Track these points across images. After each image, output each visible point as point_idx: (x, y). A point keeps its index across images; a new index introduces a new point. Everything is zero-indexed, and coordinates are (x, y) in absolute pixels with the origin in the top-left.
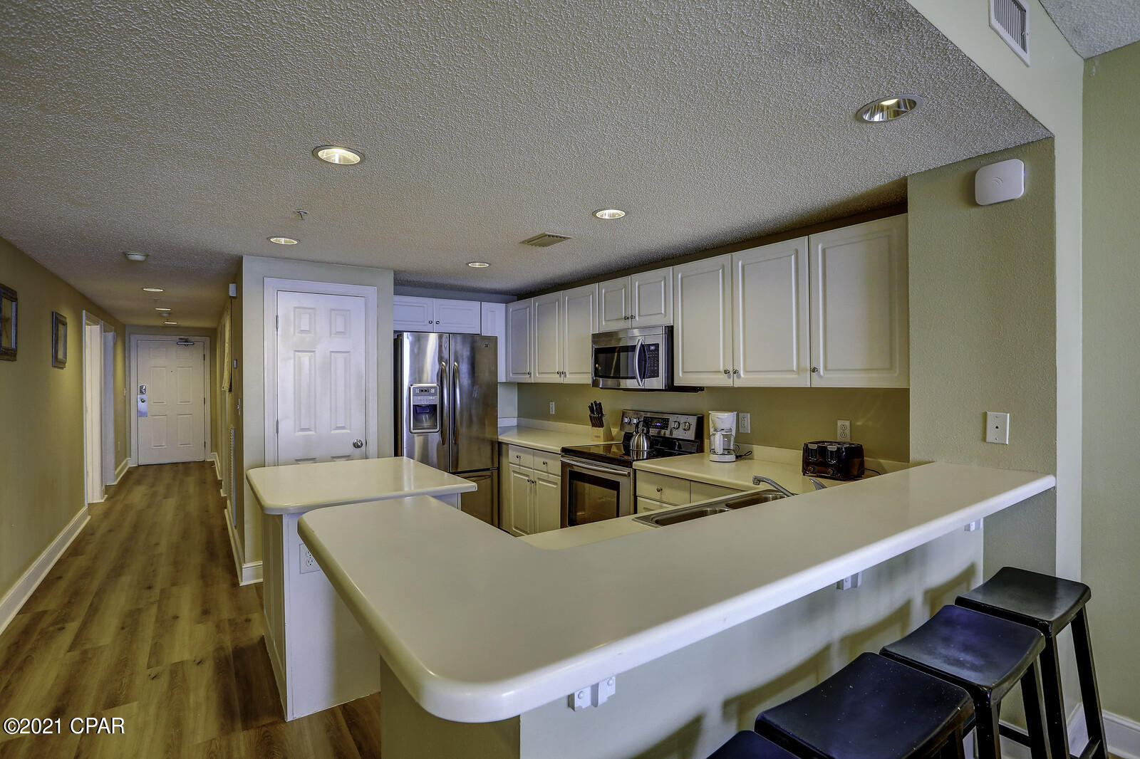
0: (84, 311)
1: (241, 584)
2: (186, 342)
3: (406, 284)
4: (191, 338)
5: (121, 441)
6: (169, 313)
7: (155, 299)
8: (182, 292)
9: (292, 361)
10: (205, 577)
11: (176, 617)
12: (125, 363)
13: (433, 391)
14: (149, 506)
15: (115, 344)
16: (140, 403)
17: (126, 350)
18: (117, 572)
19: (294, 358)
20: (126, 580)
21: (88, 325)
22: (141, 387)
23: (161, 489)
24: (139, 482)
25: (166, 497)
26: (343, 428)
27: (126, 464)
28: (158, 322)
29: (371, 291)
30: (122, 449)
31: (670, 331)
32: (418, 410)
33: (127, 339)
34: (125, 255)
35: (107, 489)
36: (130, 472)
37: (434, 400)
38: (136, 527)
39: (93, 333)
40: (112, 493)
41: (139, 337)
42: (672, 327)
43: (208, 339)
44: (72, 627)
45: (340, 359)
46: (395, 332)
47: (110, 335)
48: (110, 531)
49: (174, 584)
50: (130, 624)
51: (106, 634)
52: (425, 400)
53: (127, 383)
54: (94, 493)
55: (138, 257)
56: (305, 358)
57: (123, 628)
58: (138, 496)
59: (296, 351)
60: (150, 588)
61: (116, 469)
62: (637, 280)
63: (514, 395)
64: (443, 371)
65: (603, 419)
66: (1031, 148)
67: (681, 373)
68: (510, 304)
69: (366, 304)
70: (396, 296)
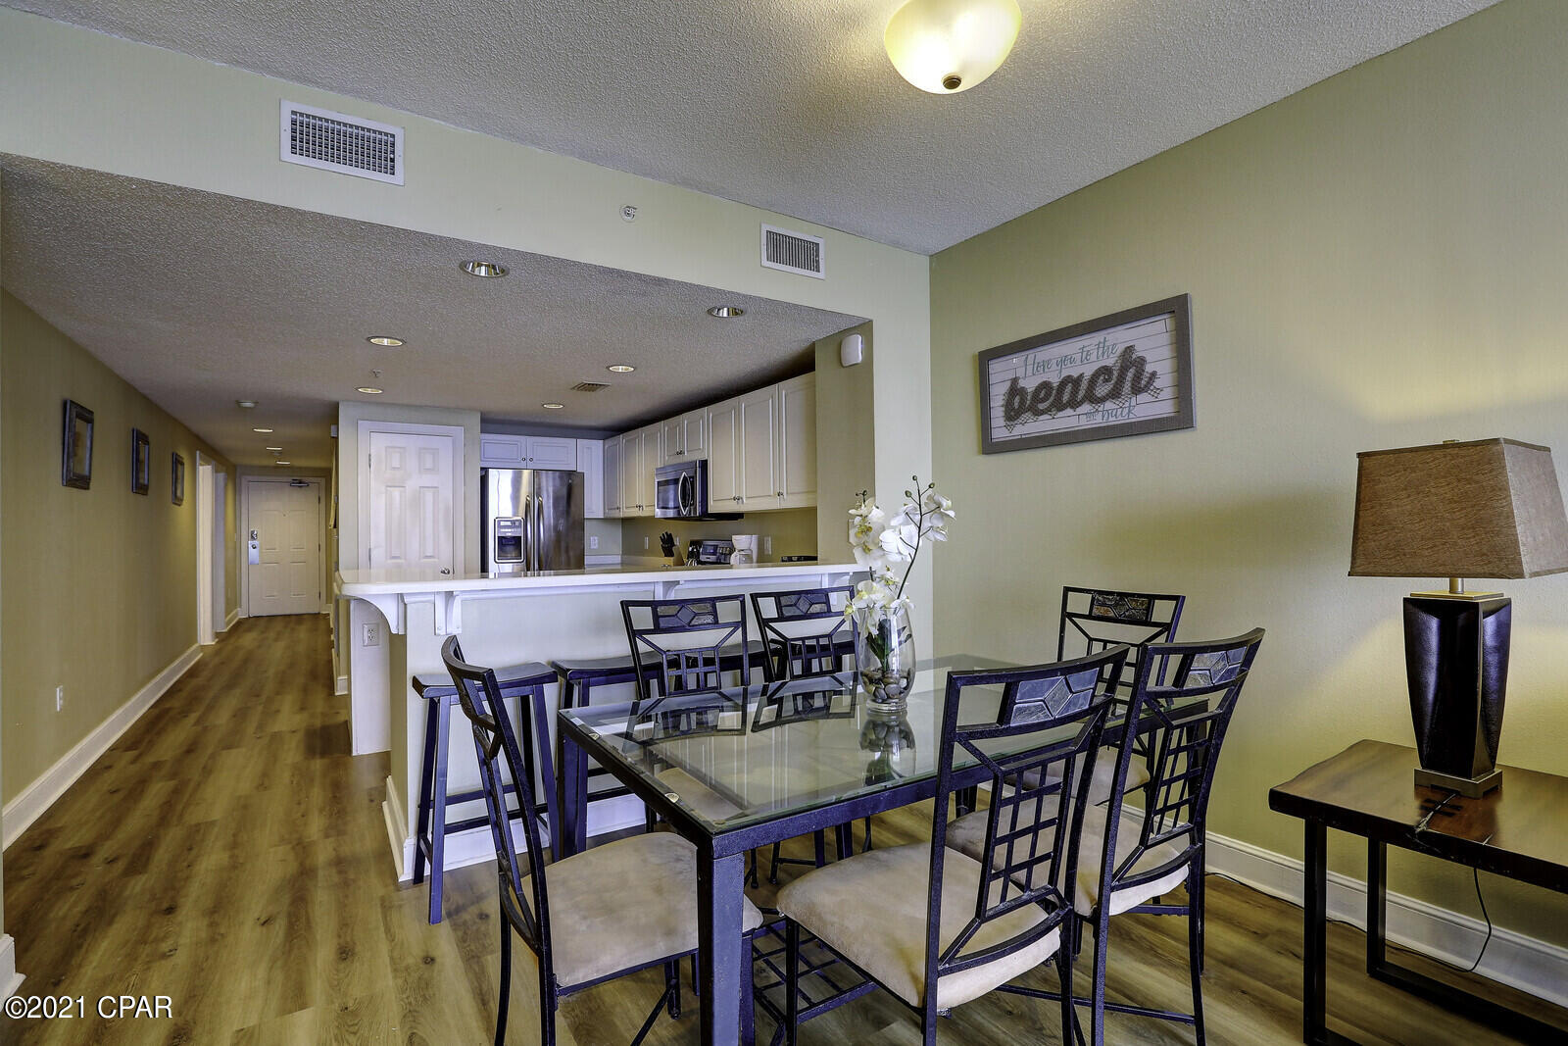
0: (198, 452)
1: (337, 694)
2: (299, 483)
3: (492, 423)
4: (304, 479)
5: (231, 589)
6: (280, 452)
7: (266, 438)
8: (290, 431)
9: (384, 495)
10: (305, 690)
11: (278, 711)
12: (235, 504)
13: (517, 524)
14: (259, 647)
15: (226, 485)
16: (251, 549)
17: (237, 491)
18: (230, 686)
19: (386, 493)
20: (237, 692)
21: (201, 465)
22: (253, 532)
23: (272, 635)
24: (249, 630)
25: (276, 640)
26: (430, 557)
27: (237, 614)
28: (271, 462)
29: (459, 432)
30: (232, 601)
31: (704, 464)
32: (503, 542)
33: (238, 480)
34: (238, 402)
35: (217, 635)
36: (240, 623)
37: (519, 532)
38: (246, 661)
39: (205, 473)
40: (221, 638)
41: (250, 478)
42: (706, 461)
43: (323, 480)
44: (194, 717)
45: (429, 496)
46: (482, 469)
47: (221, 475)
48: (223, 663)
49: (278, 693)
50: (240, 715)
51: (222, 718)
52: (509, 533)
53: (237, 528)
54: (206, 637)
55: (248, 404)
56: (396, 493)
57: (234, 716)
58: (248, 640)
59: (388, 486)
60: (258, 696)
61: (226, 616)
62: (685, 419)
63: (617, 533)
64: (527, 506)
65: (674, 549)
66: (865, 328)
67: (711, 503)
68: (606, 441)
69: (454, 443)
70: (483, 435)
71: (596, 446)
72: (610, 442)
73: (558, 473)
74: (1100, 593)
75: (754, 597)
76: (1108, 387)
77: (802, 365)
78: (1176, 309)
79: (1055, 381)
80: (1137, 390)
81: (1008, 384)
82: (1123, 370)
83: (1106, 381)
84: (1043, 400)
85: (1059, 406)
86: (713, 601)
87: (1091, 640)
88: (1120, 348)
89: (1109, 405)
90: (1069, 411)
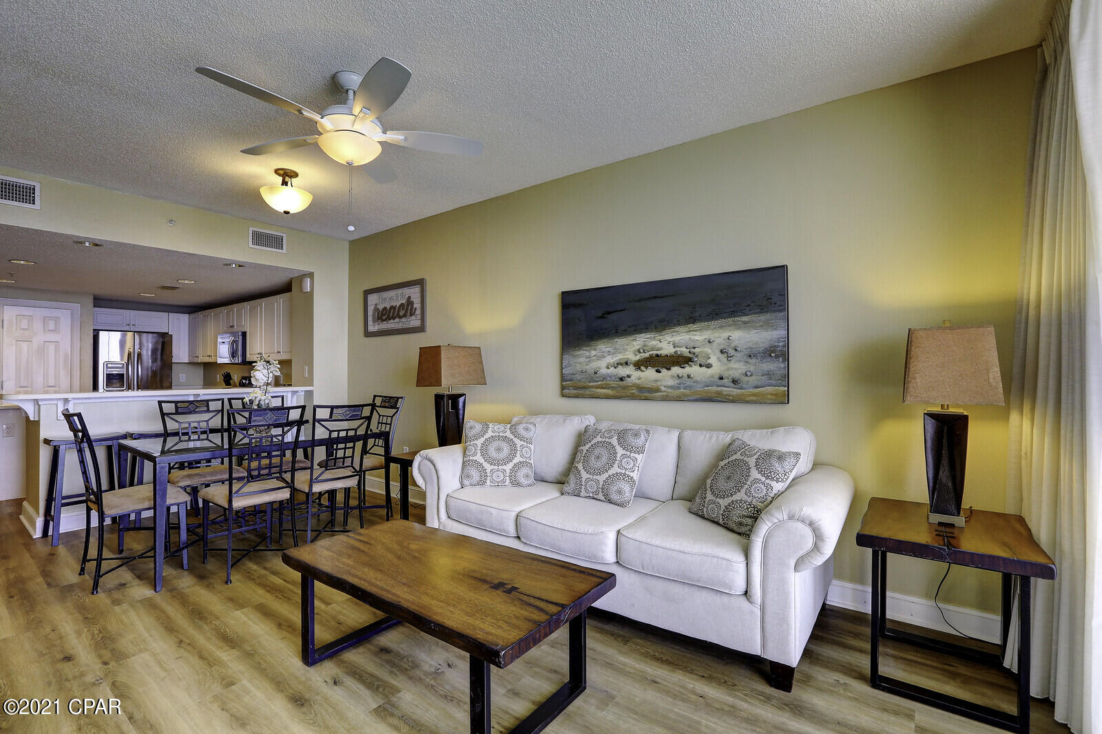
3: (102, 301)
9: (15, 346)
13: (121, 366)
29: (76, 308)
31: (244, 334)
32: (110, 376)
37: (123, 371)
42: (245, 332)
45: (51, 347)
46: (94, 330)
52: (115, 372)
56: (25, 345)
59: (18, 341)
62: (235, 307)
63: (200, 372)
64: (129, 355)
65: (231, 381)
66: (311, 275)
67: (248, 355)
68: (191, 315)
69: (72, 315)
70: (97, 309)
71: (184, 319)
72: (193, 316)
73: (155, 335)
74: (385, 397)
75: (230, 400)
76: (404, 312)
77: (286, 288)
78: (420, 283)
79: (388, 307)
80: (411, 315)
81: (374, 306)
82: (408, 305)
83: (403, 309)
84: (384, 315)
85: (389, 318)
86: (207, 401)
87: (380, 416)
88: (407, 296)
89: (404, 320)
90: (392, 321)
